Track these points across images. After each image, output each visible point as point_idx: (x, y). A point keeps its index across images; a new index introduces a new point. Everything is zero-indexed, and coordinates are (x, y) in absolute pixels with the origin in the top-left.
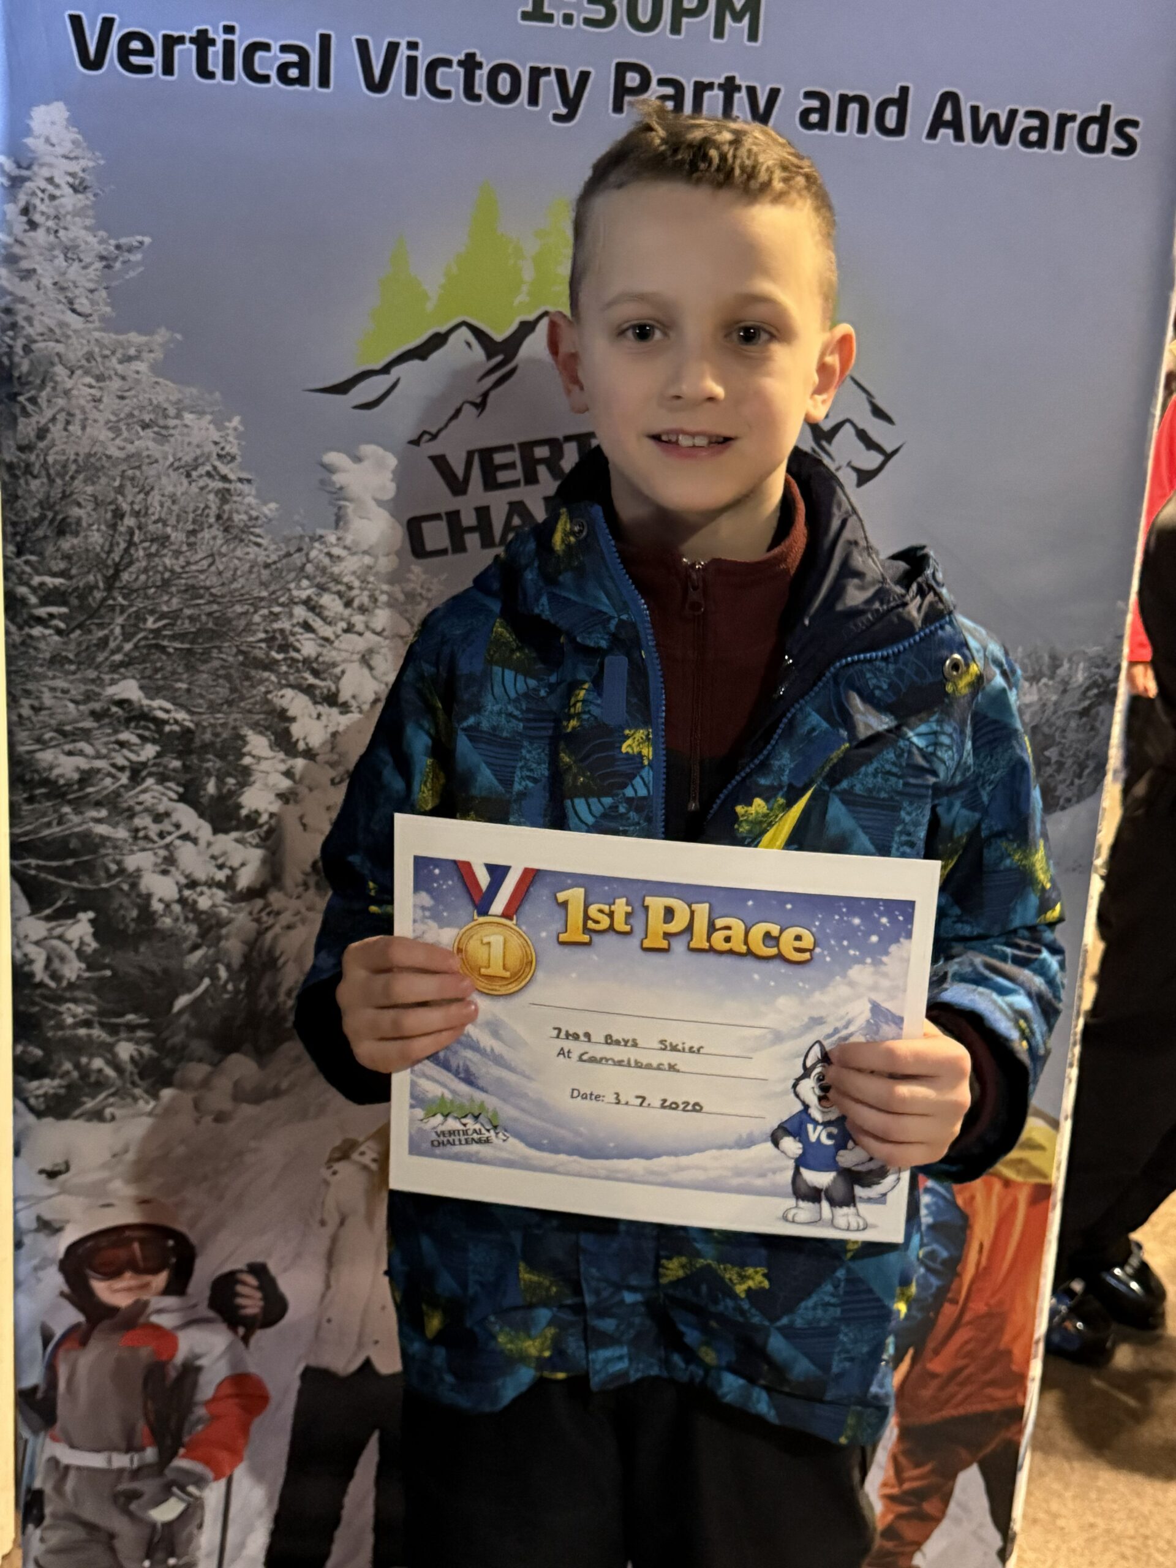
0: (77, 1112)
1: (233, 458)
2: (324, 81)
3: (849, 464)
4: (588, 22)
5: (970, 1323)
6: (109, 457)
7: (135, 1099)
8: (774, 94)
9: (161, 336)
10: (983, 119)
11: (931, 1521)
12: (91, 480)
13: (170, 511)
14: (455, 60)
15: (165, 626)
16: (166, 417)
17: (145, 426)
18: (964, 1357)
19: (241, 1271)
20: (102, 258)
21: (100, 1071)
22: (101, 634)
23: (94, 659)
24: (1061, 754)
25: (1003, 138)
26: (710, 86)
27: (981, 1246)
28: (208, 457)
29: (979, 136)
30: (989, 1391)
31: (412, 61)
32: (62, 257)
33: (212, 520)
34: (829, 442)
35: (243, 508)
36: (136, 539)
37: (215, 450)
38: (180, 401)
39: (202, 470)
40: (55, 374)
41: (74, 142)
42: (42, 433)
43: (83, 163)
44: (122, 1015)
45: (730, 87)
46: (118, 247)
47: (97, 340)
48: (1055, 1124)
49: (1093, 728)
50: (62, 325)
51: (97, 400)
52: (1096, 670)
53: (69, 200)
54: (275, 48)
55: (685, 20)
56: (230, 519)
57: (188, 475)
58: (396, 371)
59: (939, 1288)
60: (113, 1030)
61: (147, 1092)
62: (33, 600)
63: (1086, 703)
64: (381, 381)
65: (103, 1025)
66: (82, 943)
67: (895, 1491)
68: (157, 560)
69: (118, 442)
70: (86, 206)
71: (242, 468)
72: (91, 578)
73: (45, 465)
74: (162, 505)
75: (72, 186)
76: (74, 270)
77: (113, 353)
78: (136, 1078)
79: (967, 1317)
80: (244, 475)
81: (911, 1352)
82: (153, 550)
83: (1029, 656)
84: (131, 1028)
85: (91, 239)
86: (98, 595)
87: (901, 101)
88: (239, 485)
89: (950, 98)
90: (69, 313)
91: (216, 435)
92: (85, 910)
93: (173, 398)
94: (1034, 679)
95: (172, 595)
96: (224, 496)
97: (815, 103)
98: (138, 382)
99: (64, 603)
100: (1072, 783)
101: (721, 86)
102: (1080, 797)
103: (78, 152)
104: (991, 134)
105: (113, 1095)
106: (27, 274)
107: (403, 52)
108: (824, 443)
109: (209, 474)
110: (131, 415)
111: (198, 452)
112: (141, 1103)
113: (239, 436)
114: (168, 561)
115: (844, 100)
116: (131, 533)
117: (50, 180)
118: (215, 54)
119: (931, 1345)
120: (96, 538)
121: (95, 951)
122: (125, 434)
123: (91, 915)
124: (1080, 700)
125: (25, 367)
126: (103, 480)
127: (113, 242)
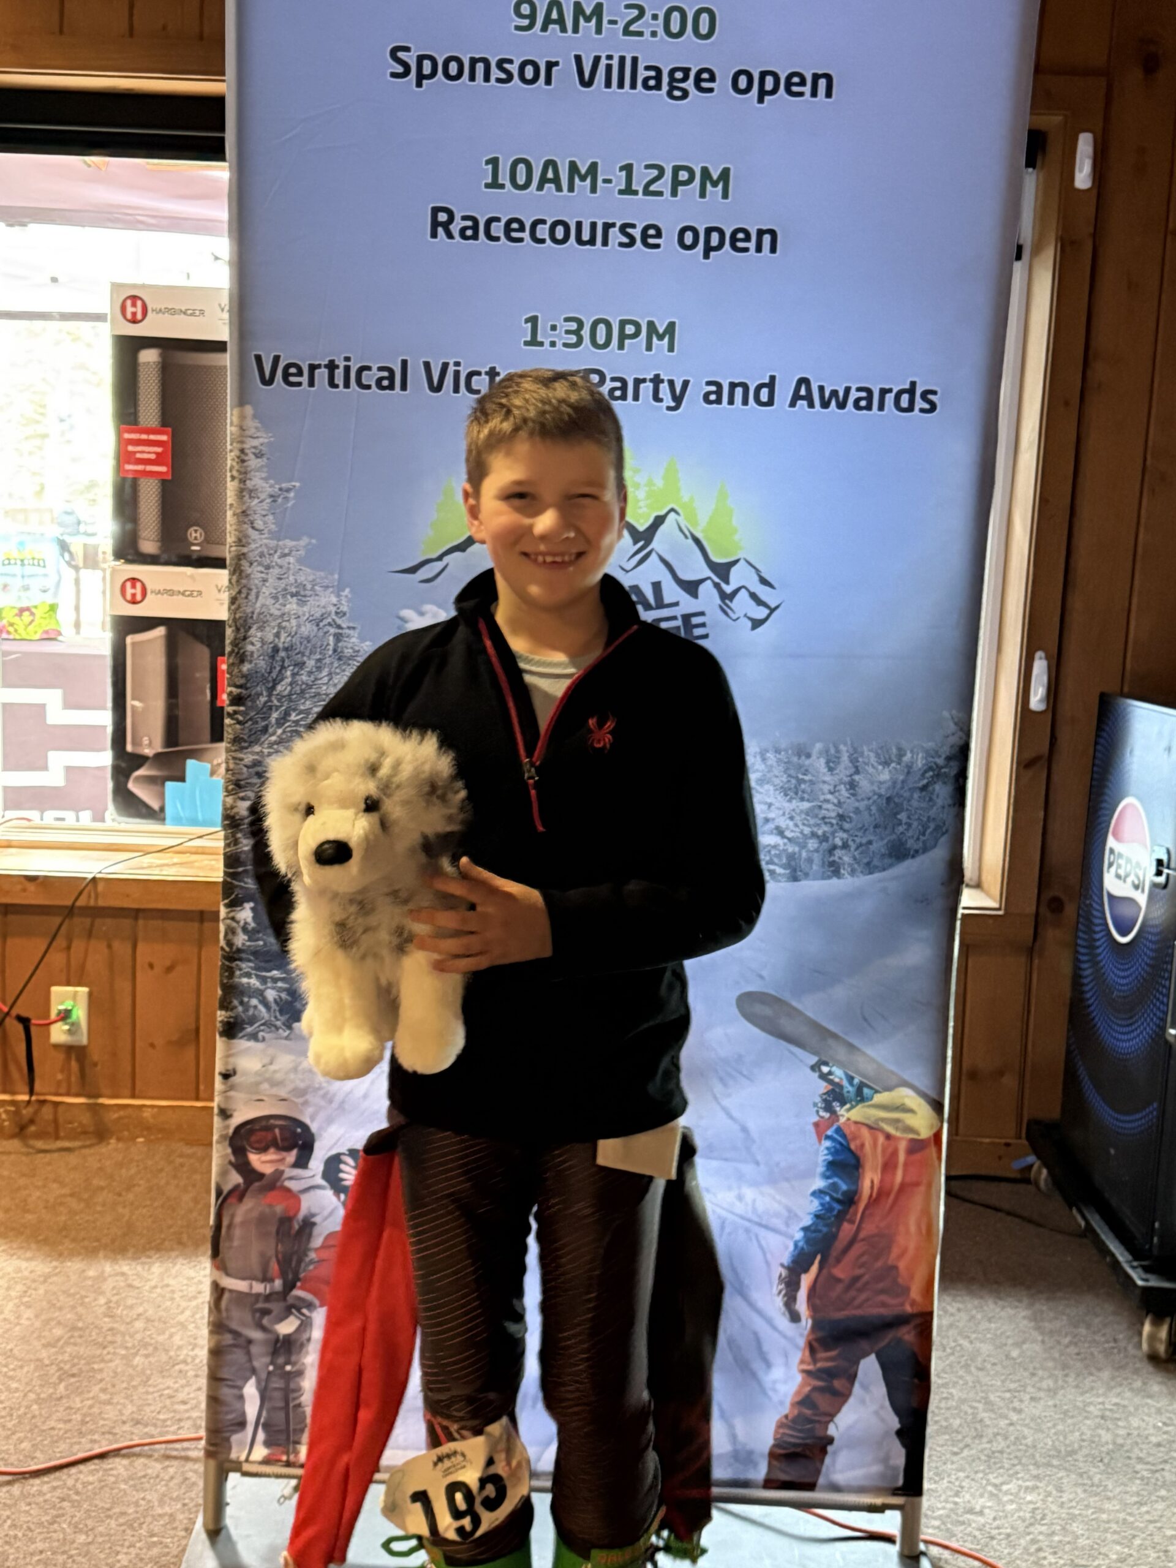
0: (241, 1035)
1: (345, 614)
2: (404, 387)
3: (745, 615)
4: (566, 345)
5: (863, 1240)
6: (271, 615)
7: (277, 1028)
8: (686, 384)
9: (304, 541)
10: (827, 394)
11: (841, 1397)
12: (261, 629)
13: (306, 648)
14: (483, 371)
15: (302, 719)
16: (305, 589)
17: (293, 595)
18: (860, 1267)
19: (344, 1154)
20: (271, 496)
21: (255, 1007)
22: (263, 724)
23: (259, 739)
24: (909, 817)
25: (842, 405)
26: (644, 381)
27: (872, 1182)
28: (330, 614)
29: (825, 404)
30: (883, 1298)
31: (457, 374)
32: (247, 496)
33: (330, 652)
34: (731, 601)
35: (350, 645)
36: (286, 665)
37: (333, 609)
38: (314, 580)
39: (325, 622)
40: (241, 565)
41: (256, 428)
43: (261, 440)
44: (270, 971)
45: (657, 380)
46: (280, 489)
47: (266, 545)
49: (931, 800)
51: (265, 581)
52: (931, 759)
53: (252, 461)
54: (375, 369)
55: (627, 342)
56: (342, 652)
57: (318, 625)
58: (446, 559)
59: (839, 1211)
60: (264, 980)
61: (284, 1024)
63: (925, 782)
64: (439, 565)
65: (257, 976)
66: (246, 923)
67: (810, 1367)
68: (298, 678)
69: (277, 606)
70: (262, 466)
71: (349, 621)
72: (259, 689)
74: (301, 643)
75: (254, 454)
76: (253, 503)
77: (276, 552)
78: (278, 1014)
79: (862, 1235)
80: (351, 625)
81: (819, 1257)
82: (296, 670)
83: (882, 748)
84: (275, 980)
85: (265, 485)
86: (263, 699)
87: (771, 385)
88: (347, 631)
89: (804, 381)
90: (250, 528)
91: (334, 600)
92: (248, 901)
93: (311, 578)
94: (886, 763)
95: (306, 699)
96: (338, 637)
97: (713, 388)
98: (289, 569)
99: (243, 705)
100: (918, 839)
101: (651, 380)
102: (925, 850)
103: (258, 434)
104: (833, 403)
105: (262, 1025)
107: (451, 369)
108: (727, 602)
109: (329, 624)
110: (285, 590)
111: (324, 611)
112: (281, 1031)
113: (349, 601)
114: (304, 678)
115: (733, 386)
116: (283, 661)
118: (339, 373)
119: (834, 1253)
120: (262, 664)
121: (253, 929)
122: (281, 601)
123: (252, 904)
124: (920, 780)
126: (268, 629)
127: (277, 486)
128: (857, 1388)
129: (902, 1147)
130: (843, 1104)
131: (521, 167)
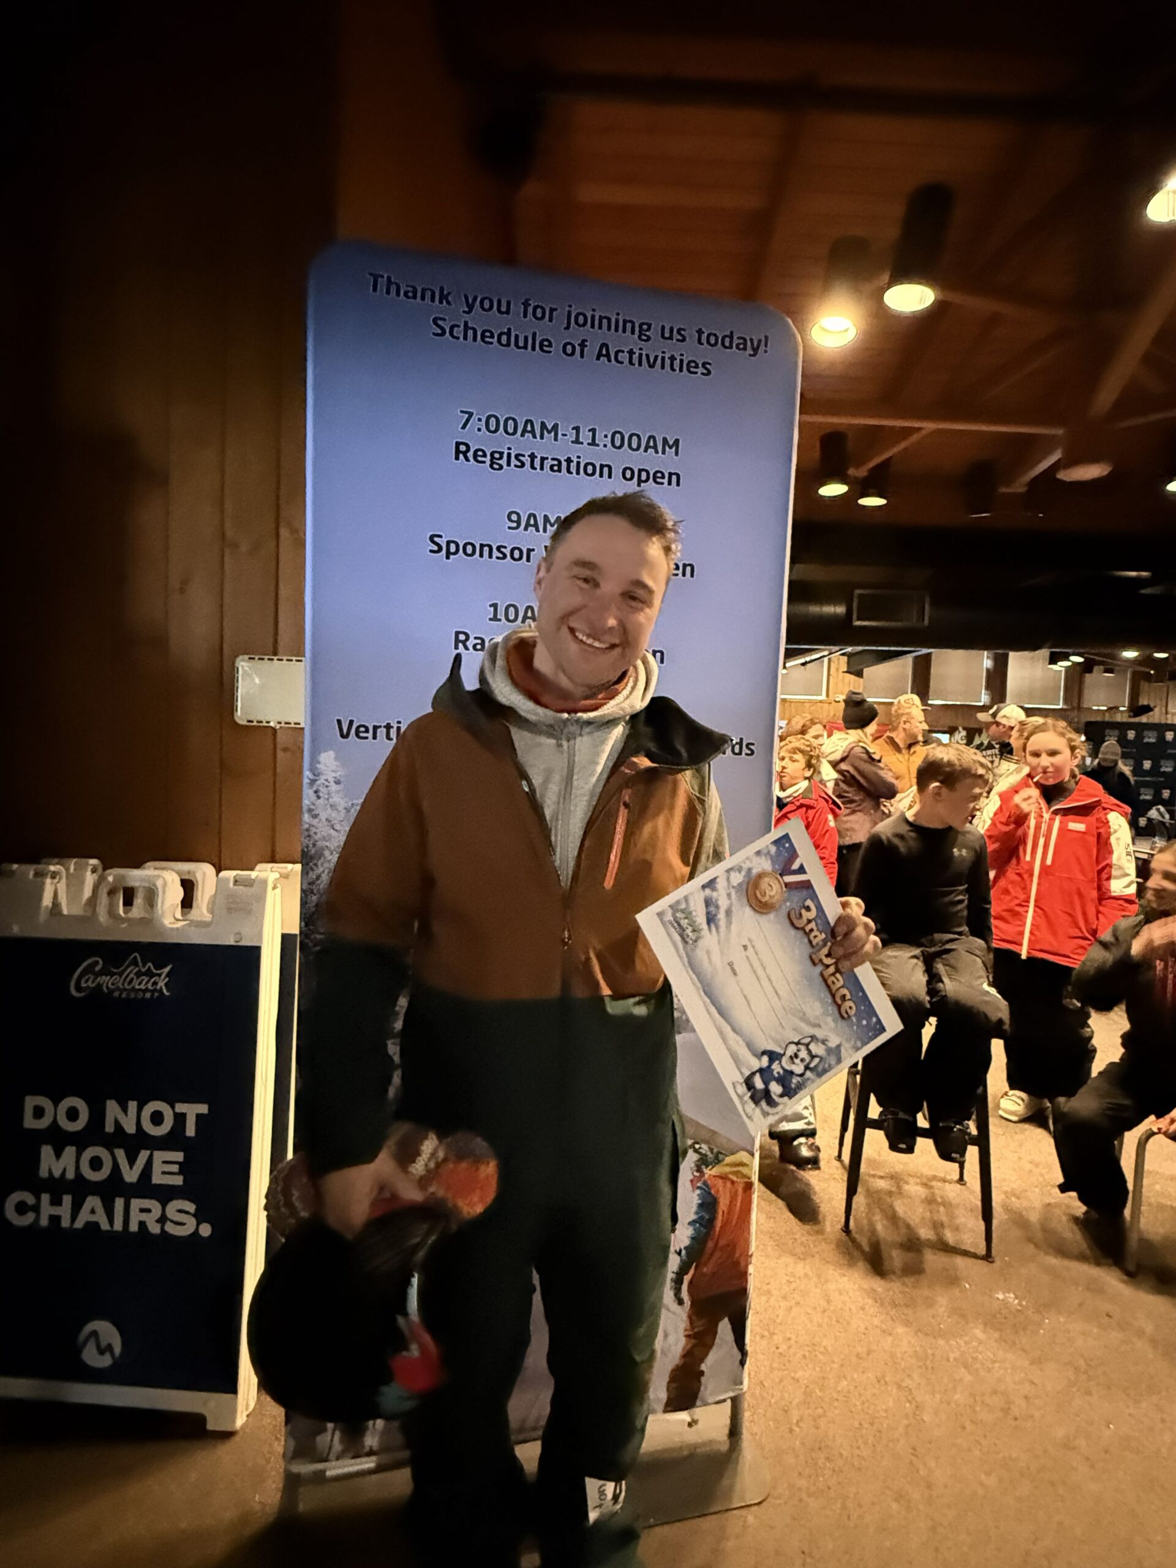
5: (720, 1250)
11: (708, 1348)
18: (718, 1265)
20: (345, 809)
27: (723, 1212)
30: (731, 1282)
41: (338, 766)
42: (318, 877)
43: (339, 773)
48: (753, 1155)
50: (329, 835)
53: (334, 787)
62: (311, 945)
67: (690, 1332)
70: (339, 791)
73: (318, 890)
76: (334, 814)
79: (718, 1247)
81: (694, 1264)
85: (341, 801)
90: (332, 831)
103: (338, 769)
106: (316, 816)
117: (327, 780)
119: (703, 1260)
125: (313, 852)
128: (717, 1340)
129: (740, 1190)
130: (707, 1167)
131: (512, 610)
